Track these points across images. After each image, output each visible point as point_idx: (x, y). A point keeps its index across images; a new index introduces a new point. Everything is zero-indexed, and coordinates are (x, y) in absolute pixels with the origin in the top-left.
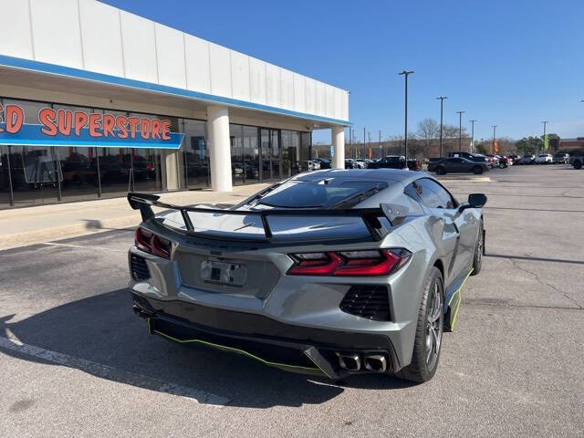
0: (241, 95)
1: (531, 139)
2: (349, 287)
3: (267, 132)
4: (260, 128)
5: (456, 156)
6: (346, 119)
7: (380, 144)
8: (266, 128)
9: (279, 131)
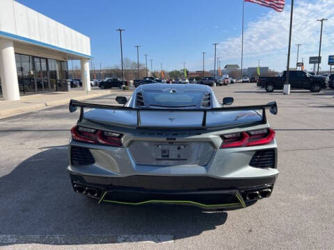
0: (23, 32)
1: (176, 71)
2: (254, 153)
3: (38, 60)
4: (33, 57)
5: (148, 79)
6: (89, 54)
7: (101, 71)
8: (38, 57)
9: (47, 59)
